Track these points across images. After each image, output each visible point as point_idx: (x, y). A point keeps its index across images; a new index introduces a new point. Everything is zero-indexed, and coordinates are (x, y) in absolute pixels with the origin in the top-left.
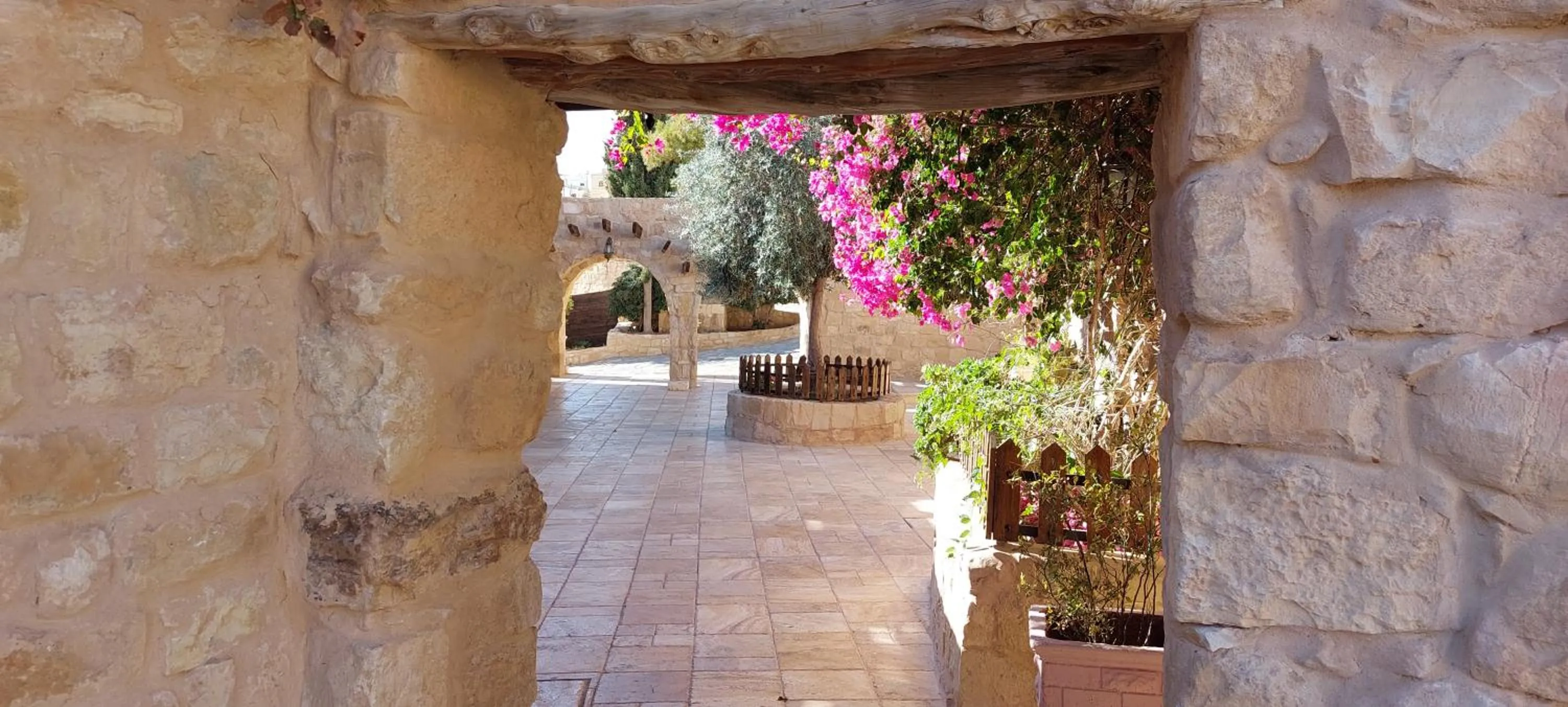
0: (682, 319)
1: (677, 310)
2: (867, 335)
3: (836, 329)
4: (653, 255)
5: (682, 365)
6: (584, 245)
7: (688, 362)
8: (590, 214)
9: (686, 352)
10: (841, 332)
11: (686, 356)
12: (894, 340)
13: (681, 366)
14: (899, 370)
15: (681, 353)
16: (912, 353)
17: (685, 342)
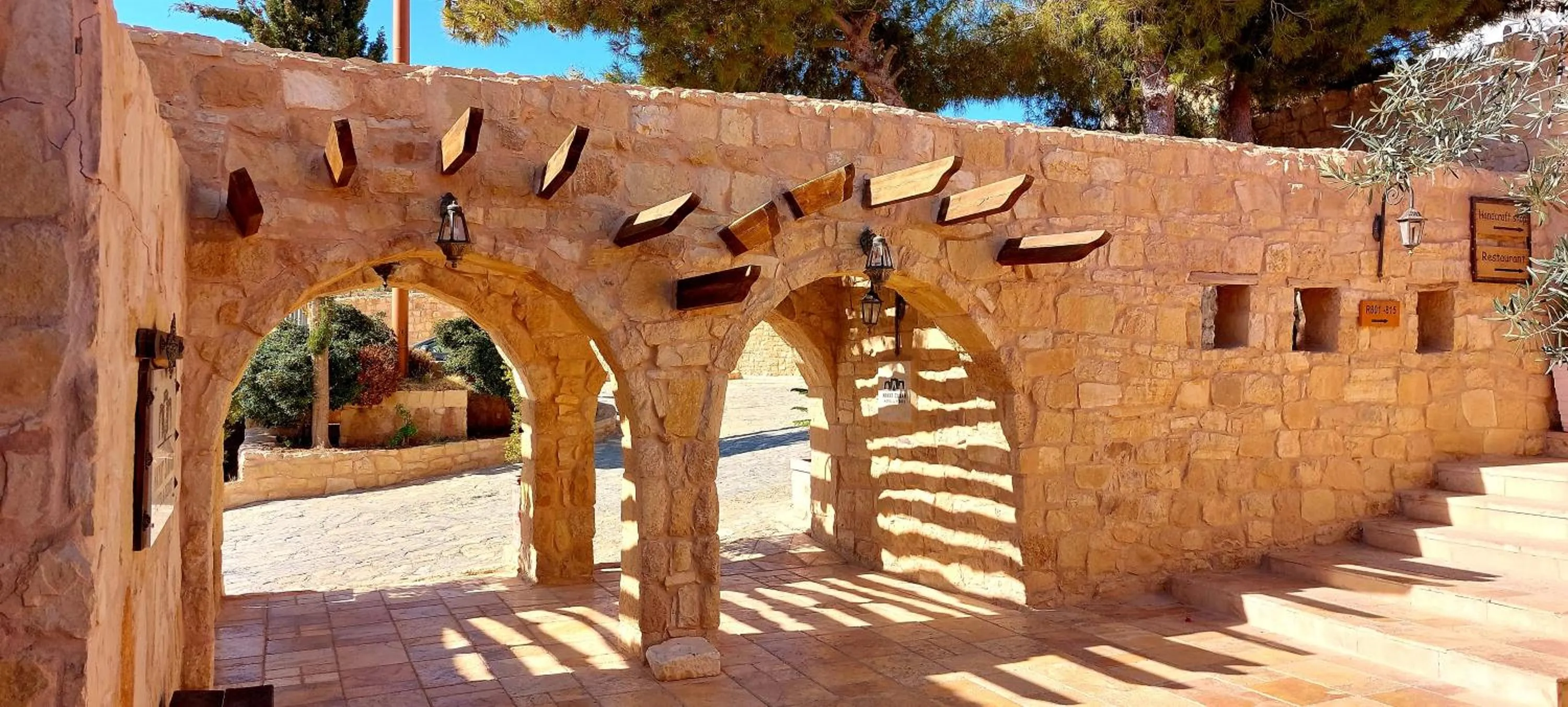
0: (675, 447)
1: (661, 421)
2: (1130, 466)
3: (1058, 453)
4: (588, 254)
5: (678, 587)
6: (357, 221)
7: (691, 577)
8: (381, 115)
9: (686, 548)
10: (1070, 461)
11: (686, 560)
12: (1185, 472)
13: (675, 594)
14: (1196, 552)
15: (673, 553)
16: (1225, 505)
17: (684, 518)
